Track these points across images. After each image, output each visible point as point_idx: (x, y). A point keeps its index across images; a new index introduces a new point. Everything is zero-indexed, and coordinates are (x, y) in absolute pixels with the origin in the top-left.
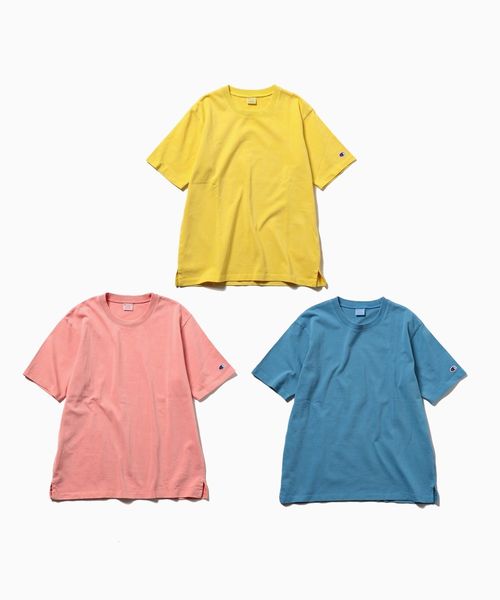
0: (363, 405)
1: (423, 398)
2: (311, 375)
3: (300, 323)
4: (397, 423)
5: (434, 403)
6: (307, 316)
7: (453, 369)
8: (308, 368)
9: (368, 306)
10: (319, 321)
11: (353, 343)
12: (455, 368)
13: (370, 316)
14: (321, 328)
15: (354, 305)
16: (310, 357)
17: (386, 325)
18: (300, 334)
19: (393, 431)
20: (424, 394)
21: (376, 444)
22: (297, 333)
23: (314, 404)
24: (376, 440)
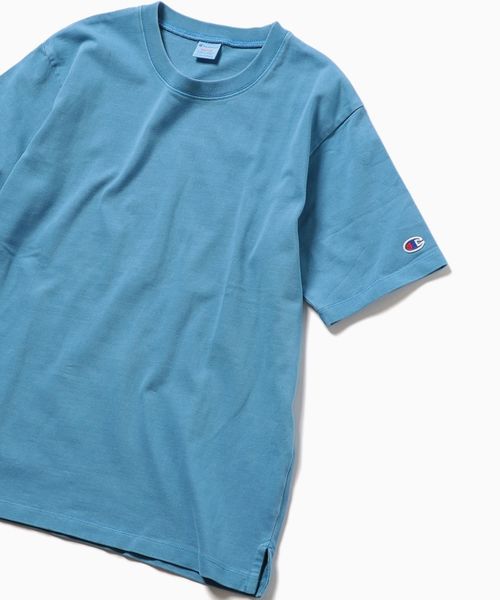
0: (145, 286)
1: (306, 304)
2: (37, 184)
3: (49, 50)
4: (219, 356)
5: (335, 325)
6: (73, 37)
7: (412, 245)
8: (33, 164)
9: (231, 39)
10: (94, 54)
11: (165, 124)
12: (421, 243)
13: (228, 68)
14: (96, 73)
15: (196, 30)
16: (44, 137)
17: (265, 96)
18: (44, 80)
19: (202, 375)
20: (313, 295)
21: (149, 396)
22: (36, 76)
23: (25, 260)
24: (152, 386)
